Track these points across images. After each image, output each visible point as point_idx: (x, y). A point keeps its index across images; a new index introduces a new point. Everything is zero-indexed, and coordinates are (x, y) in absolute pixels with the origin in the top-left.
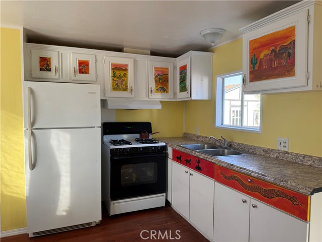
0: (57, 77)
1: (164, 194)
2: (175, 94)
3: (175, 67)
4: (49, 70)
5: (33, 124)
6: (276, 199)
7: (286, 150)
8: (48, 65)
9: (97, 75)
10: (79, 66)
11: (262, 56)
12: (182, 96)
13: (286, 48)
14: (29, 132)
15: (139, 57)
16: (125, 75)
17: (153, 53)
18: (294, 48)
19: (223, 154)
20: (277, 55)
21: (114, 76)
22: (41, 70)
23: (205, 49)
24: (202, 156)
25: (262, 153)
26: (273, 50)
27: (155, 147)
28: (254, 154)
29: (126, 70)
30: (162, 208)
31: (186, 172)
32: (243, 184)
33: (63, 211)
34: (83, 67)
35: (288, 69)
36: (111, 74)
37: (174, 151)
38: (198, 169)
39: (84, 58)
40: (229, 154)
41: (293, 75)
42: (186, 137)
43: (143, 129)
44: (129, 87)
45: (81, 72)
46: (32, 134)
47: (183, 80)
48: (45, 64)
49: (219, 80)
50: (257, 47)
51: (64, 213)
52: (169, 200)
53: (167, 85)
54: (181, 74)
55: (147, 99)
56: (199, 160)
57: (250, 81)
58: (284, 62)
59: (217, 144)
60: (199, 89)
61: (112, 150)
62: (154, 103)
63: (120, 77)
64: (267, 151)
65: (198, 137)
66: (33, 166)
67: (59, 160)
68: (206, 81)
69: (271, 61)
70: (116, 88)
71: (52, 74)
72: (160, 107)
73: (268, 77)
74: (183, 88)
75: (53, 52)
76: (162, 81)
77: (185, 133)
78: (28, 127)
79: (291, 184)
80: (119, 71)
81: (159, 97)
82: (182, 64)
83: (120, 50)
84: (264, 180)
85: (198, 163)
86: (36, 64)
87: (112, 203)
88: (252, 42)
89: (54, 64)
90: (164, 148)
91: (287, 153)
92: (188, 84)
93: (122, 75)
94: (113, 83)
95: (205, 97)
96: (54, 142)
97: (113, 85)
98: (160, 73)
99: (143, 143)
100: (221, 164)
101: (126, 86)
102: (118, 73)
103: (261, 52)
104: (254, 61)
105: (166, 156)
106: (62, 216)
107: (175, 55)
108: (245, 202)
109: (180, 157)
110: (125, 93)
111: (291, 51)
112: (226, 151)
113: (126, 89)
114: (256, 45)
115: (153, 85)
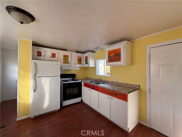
0: (44, 58)
1: (81, 97)
2: (84, 65)
3: (84, 57)
4: (41, 56)
5: (35, 75)
6: (118, 96)
7: (117, 82)
8: (40, 54)
9: (58, 58)
10: (52, 55)
11: (112, 55)
12: (86, 66)
13: (118, 54)
14: (33, 78)
15: (72, 53)
16: (68, 58)
17: (77, 52)
18: (120, 54)
19: (100, 84)
20: (116, 55)
21: (64, 59)
22: (38, 56)
23: (93, 52)
24: (95, 85)
25: (111, 83)
26: (115, 54)
27: (78, 82)
28: (108, 83)
29: (68, 57)
30: (80, 102)
31: (89, 90)
32: (108, 92)
33: (46, 107)
34: (54, 55)
35: (119, 59)
36: (63, 58)
37: (84, 83)
38: (93, 89)
39: (54, 52)
40: (102, 83)
41: (121, 61)
42: (87, 78)
43: (73, 76)
44: (69, 62)
45: (53, 57)
46: (35, 79)
47: (86, 60)
48: (39, 54)
49: (97, 61)
50: (110, 53)
51: (46, 108)
52: (82, 99)
53: (81, 62)
54: (86, 58)
55: (75, 66)
56: (93, 86)
57: (108, 62)
58: (118, 57)
59: (97, 80)
60: (91, 64)
61: (63, 84)
62: (77, 67)
63: (66, 59)
64: (112, 82)
65: (91, 78)
66: (35, 91)
67: (45, 88)
68: (93, 61)
69: (114, 57)
70: (65, 62)
71: (42, 57)
72: (79, 69)
73: (113, 61)
74: (87, 63)
75: (43, 50)
76: (80, 61)
77: (86, 77)
78: (33, 76)
79: (122, 91)
80: (66, 57)
81: (78, 66)
82: (86, 56)
83: (66, 50)
84: (115, 91)
85: (93, 87)
86: (36, 54)
87: (63, 102)
88: (109, 51)
89: (43, 54)
90: (81, 82)
91: (118, 82)
92: (88, 62)
93: (67, 58)
94: (64, 61)
95: (93, 66)
96: (43, 82)
97: (64, 62)
98: (79, 58)
99: (73, 81)
100: (101, 87)
101: (68, 62)
102: (65, 58)
103: (111, 54)
104: (109, 57)
105: (81, 85)
106: (45, 109)
107: (84, 53)
108: (109, 98)
109: (86, 85)
110: (68, 64)
111: (120, 55)
112: (101, 82)
113: (68, 63)
114: (110, 52)
115: (77, 62)
